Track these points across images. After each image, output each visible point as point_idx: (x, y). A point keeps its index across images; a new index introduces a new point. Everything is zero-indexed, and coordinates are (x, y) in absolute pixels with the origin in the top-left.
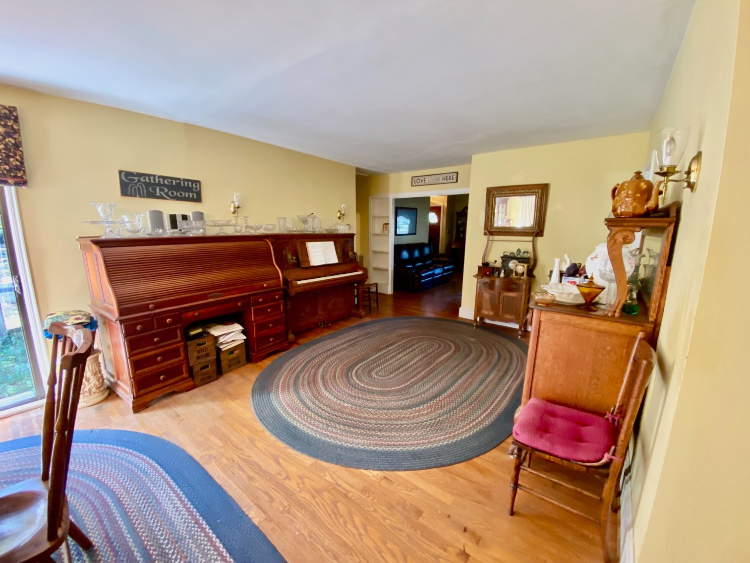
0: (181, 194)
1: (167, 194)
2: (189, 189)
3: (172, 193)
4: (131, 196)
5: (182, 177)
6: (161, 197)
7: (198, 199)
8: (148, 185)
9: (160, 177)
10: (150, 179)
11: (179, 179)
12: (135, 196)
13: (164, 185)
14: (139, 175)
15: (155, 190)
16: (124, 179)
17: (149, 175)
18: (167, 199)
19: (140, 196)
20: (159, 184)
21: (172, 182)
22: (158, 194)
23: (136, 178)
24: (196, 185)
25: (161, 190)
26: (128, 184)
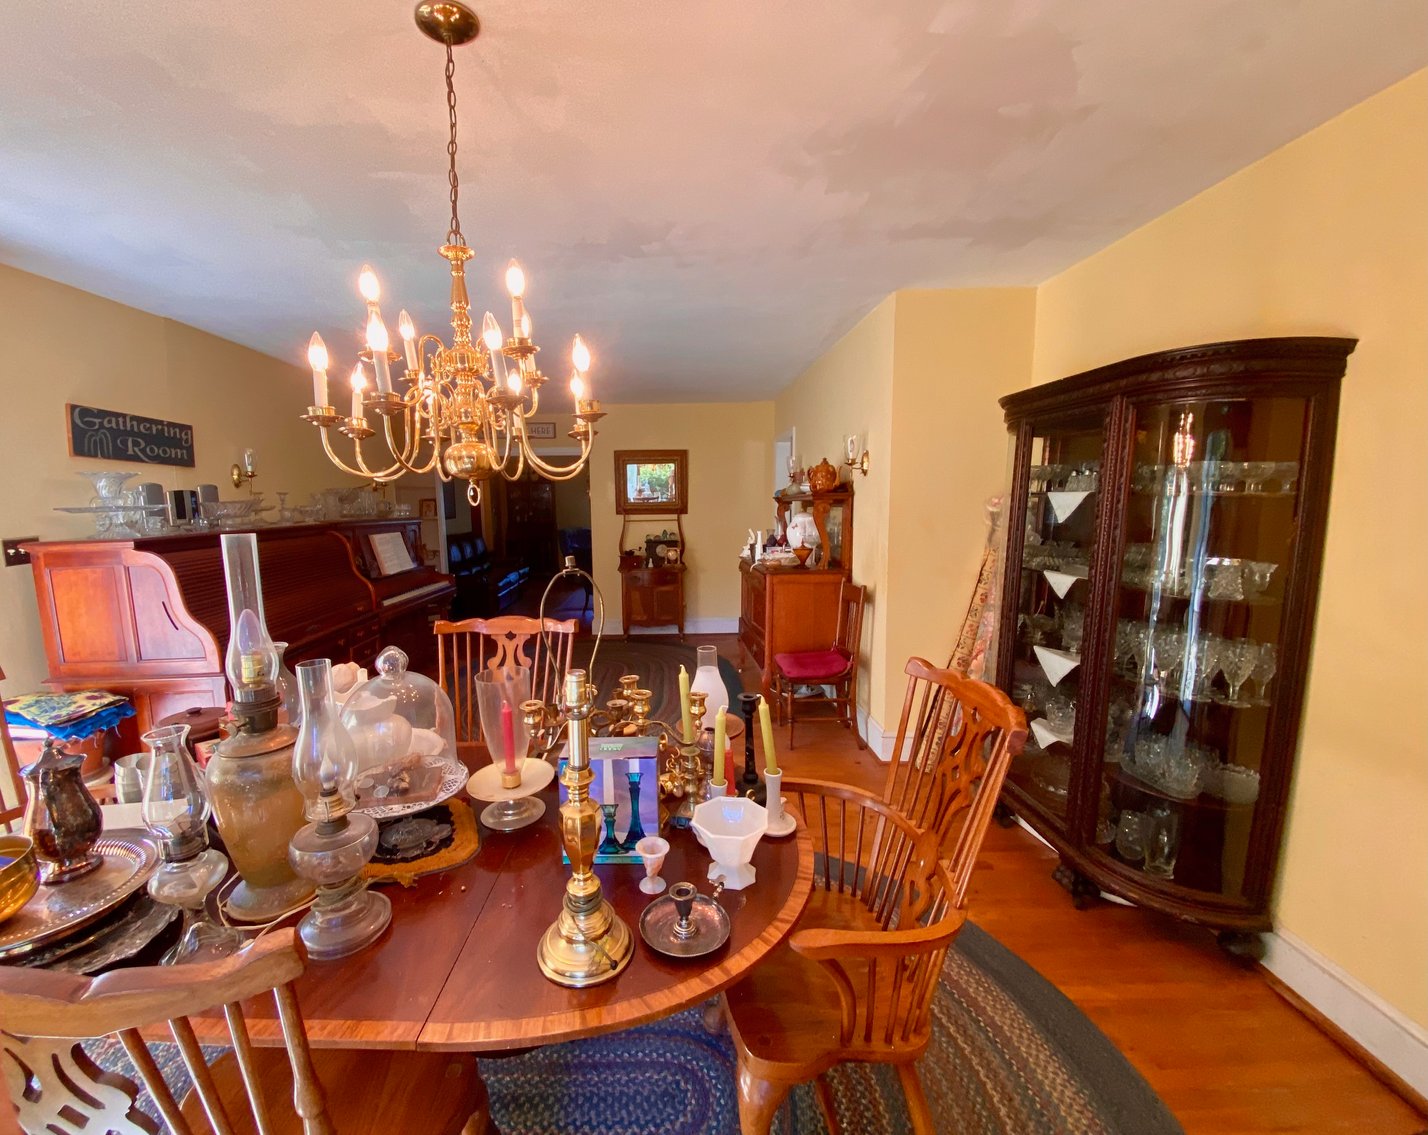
0: (165, 452)
1: (143, 451)
2: (175, 443)
3: (152, 450)
4: (90, 455)
5: (166, 418)
6: (135, 458)
7: (188, 462)
8: (116, 433)
9: (133, 418)
10: (117, 424)
11: (161, 422)
12: (96, 456)
13: (139, 434)
14: (103, 414)
15: (125, 443)
16: (78, 421)
17: (117, 415)
18: (142, 461)
19: (104, 456)
20: (132, 433)
21: (150, 429)
22: (130, 452)
23: (97, 421)
24: (186, 434)
25: (136, 444)
26: (86, 431)
